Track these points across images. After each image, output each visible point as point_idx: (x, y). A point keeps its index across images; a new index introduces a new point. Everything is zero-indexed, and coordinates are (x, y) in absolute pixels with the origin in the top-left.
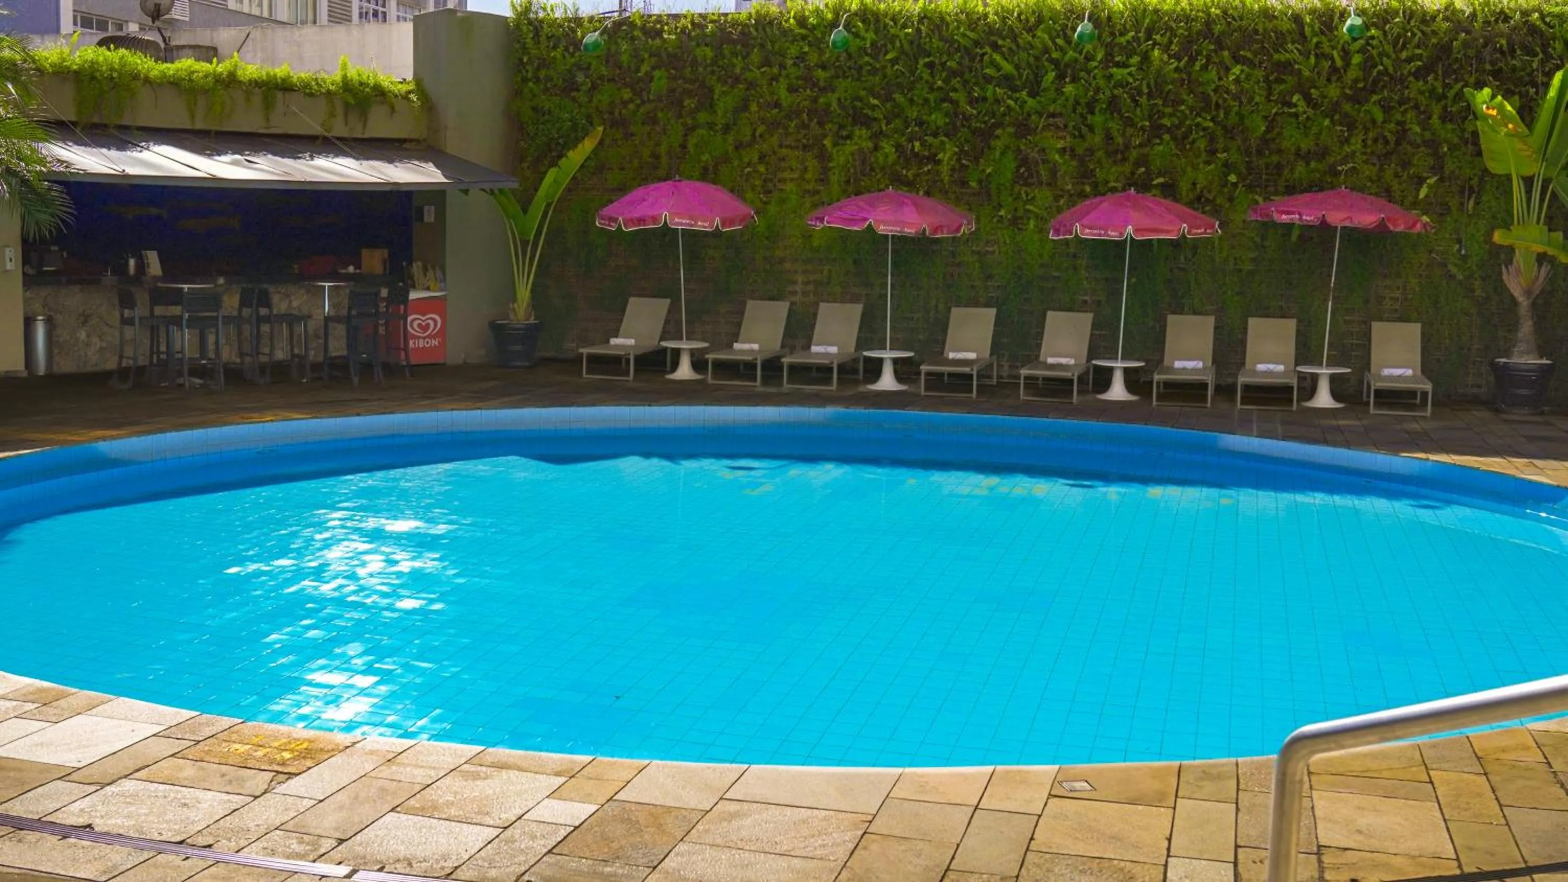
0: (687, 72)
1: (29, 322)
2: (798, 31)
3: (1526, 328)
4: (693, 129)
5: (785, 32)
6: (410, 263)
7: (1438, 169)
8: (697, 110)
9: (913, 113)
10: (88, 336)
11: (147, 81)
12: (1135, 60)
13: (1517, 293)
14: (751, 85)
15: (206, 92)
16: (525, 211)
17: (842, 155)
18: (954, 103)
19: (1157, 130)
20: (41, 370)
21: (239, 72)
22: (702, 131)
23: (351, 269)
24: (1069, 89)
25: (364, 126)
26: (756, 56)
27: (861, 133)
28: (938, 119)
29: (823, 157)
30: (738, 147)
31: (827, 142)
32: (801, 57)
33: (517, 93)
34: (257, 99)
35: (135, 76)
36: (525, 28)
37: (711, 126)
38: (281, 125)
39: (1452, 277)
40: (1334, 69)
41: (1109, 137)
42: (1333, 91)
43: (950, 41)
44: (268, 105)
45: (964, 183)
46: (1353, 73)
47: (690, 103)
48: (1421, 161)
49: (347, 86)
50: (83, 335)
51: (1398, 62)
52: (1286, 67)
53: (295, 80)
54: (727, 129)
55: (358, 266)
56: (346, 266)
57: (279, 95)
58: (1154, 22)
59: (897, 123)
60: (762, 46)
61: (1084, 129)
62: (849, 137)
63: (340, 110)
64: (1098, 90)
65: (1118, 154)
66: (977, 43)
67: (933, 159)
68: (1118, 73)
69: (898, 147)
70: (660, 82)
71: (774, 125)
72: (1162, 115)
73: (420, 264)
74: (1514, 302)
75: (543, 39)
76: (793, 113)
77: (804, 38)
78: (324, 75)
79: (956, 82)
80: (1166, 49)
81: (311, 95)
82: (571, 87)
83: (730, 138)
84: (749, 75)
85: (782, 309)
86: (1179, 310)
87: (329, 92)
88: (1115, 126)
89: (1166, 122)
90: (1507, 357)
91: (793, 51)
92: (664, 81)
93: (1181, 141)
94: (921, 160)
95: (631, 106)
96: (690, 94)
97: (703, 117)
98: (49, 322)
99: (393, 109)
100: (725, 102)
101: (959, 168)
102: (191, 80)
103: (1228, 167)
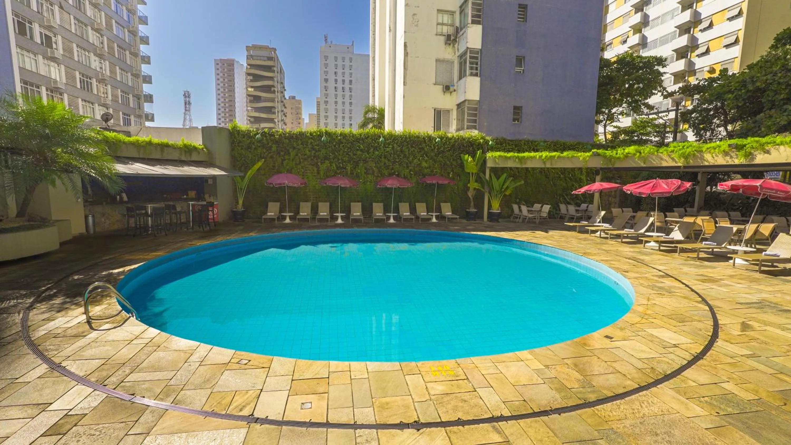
0: (281, 145)
1: (86, 217)
2: (311, 137)
3: (472, 204)
4: (285, 160)
5: (306, 136)
6: (204, 194)
7: (453, 171)
8: (285, 155)
9: (340, 157)
10: (105, 220)
11: (124, 143)
12: (391, 146)
13: (470, 196)
14: (299, 149)
15: (143, 146)
16: (242, 181)
17: (323, 167)
18: (349, 155)
19: (395, 162)
20: (92, 231)
21: (152, 141)
22: (287, 161)
23: (185, 196)
24: (377, 153)
25: (191, 157)
26: (300, 142)
27: (327, 162)
28: (346, 159)
29: (318, 167)
30: (296, 164)
31: (319, 164)
32: (311, 143)
33: (233, 150)
34: (159, 149)
35: (120, 141)
36: (235, 132)
37: (289, 159)
38: (166, 157)
39: (455, 193)
40: (432, 150)
41: (385, 164)
42: (433, 154)
43: (348, 140)
44: (162, 150)
45: (353, 174)
46: (436, 150)
47: (282, 153)
48: (449, 170)
49: (185, 146)
50: (103, 220)
51: (444, 148)
52: (423, 149)
53: (170, 144)
54: (293, 160)
55: (187, 195)
56: (183, 196)
57: (165, 148)
58: (394, 138)
59: (336, 160)
60: (301, 140)
61: (379, 162)
62: (324, 163)
63: (183, 153)
64: (382, 153)
65: (387, 167)
66: (354, 141)
67: (345, 168)
68: (388, 149)
69: (336, 165)
70: (274, 148)
71: (305, 159)
72: (396, 159)
73: (208, 195)
74: (470, 198)
75: (240, 135)
76: (310, 156)
77: (311, 138)
78: (177, 143)
79: (349, 150)
80: (397, 144)
81: (175, 148)
82: (249, 148)
83: (294, 162)
84: (298, 147)
85: (309, 204)
86: (401, 202)
87: (180, 148)
88: (386, 161)
89: (397, 160)
90: (469, 209)
91: (309, 142)
92: (275, 148)
93: (400, 164)
94: (343, 168)
95: (266, 154)
96: (282, 151)
97: (286, 157)
98: (93, 217)
99: (199, 153)
100: (293, 153)
101: (351, 170)
102: (138, 143)
103: (410, 171)
